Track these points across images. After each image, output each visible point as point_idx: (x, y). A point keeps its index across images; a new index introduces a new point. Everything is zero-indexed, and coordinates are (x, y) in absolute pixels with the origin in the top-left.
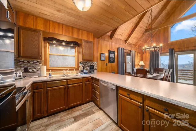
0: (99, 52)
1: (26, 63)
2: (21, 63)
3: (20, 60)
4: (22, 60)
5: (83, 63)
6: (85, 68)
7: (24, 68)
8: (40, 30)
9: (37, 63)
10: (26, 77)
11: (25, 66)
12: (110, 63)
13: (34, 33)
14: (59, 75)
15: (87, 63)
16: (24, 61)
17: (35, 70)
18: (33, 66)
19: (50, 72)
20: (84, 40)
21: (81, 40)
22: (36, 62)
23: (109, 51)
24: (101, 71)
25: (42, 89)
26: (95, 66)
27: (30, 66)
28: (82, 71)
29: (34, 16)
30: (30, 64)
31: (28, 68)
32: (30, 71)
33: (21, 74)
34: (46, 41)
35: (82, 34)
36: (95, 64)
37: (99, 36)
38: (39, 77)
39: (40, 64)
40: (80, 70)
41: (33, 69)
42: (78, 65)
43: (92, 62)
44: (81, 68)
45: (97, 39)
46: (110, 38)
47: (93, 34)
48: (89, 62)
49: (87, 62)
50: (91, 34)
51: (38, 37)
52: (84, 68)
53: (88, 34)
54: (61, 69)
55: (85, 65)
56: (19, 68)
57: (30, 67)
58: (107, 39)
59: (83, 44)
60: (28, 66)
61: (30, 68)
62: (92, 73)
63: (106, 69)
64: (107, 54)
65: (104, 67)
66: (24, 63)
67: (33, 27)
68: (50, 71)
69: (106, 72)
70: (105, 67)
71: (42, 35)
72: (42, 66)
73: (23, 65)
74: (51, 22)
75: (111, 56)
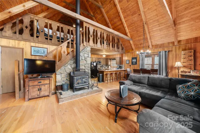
12: (133, 65)
23: (132, 58)
36: (123, 65)
45: (125, 54)
58: (131, 52)
65: (128, 67)
75: (133, 60)
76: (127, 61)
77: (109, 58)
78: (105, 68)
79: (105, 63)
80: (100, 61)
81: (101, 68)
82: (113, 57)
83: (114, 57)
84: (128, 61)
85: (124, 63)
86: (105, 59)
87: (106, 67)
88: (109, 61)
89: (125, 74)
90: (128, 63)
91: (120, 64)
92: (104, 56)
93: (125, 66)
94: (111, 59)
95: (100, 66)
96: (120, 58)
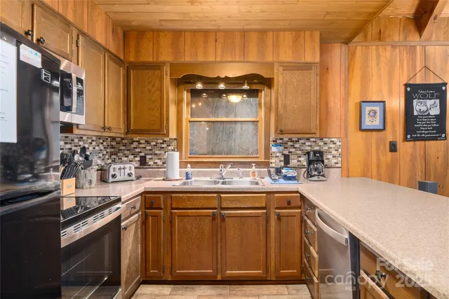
0: (355, 98)
1: (143, 146)
2: (135, 144)
3: (134, 139)
4: (137, 139)
5: (283, 144)
6: (294, 162)
7: (141, 157)
8: (164, 63)
9: (163, 146)
10: (141, 177)
11: (141, 152)
12: (415, 139)
13: (154, 73)
14: (208, 179)
15: (303, 141)
16: (141, 141)
17: (159, 162)
18: (157, 152)
19: (189, 169)
20: (281, 63)
21: (271, 65)
22: (161, 143)
23: (406, 85)
24: (365, 174)
25: (161, 209)
26: (334, 152)
27: (151, 152)
28: (278, 171)
29: (153, 30)
30: (150, 148)
31: (148, 157)
32: (150, 163)
33: (133, 171)
34: (182, 87)
35: (276, 45)
36: (332, 146)
37: (347, 35)
38: (163, 180)
39: (170, 148)
40: (273, 165)
41: (156, 161)
42: (267, 149)
43: (321, 139)
44: (276, 162)
45: (344, 47)
46: (412, 27)
47: (317, 34)
48: (308, 139)
49: (299, 139)
50: (311, 35)
51: (161, 79)
52: (287, 160)
53: (296, 39)
54: (215, 163)
55: (293, 150)
56: (132, 157)
57: (150, 154)
58: (397, 37)
59: (279, 77)
60: (147, 152)
61: (150, 157)
62: (316, 178)
63: (393, 167)
64: (396, 104)
65: (378, 159)
66: (141, 146)
67: (151, 60)
68: (189, 165)
69: (391, 181)
70: (383, 159)
71: (169, 73)
72: (172, 152)
73: (139, 150)
74: (188, 35)
75: (418, 108)
76: (368, 108)
84: (378, 108)
90: (377, 122)
93: (345, 152)
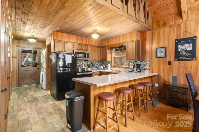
1: (106, 63)
5: (133, 62)
19: (112, 68)
23: (176, 40)
35: (126, 37)
36: (147, 63)
42: (129, 64)
43: (144, 61)
44: (131, 67)
45: (151, 32)
50: (135, 33)
52: (134, 67)
53: (131, 35)
55: (135, 64)
56: (104, 65)
63: (170, 70)
70: (165, 68)
75: (181, 48)
76: (159, 50)
77: (108, 46)
78: (98, 69)
79: (97, 58)
80: (86, 52)
81: (89, 69)
82: (117, 42)
83: (121, 41)
84: (163, 50)
85: (148, 57)
86: (98, 47)
87: (102, 67)
88: (108, 51)
89: (153, 86)
90: (163, 55)
91: (138, 59)
92: (95, 37)
93: (151, 65)
94: (111, 48)
95: (87, 63)
96: (138, 42)
